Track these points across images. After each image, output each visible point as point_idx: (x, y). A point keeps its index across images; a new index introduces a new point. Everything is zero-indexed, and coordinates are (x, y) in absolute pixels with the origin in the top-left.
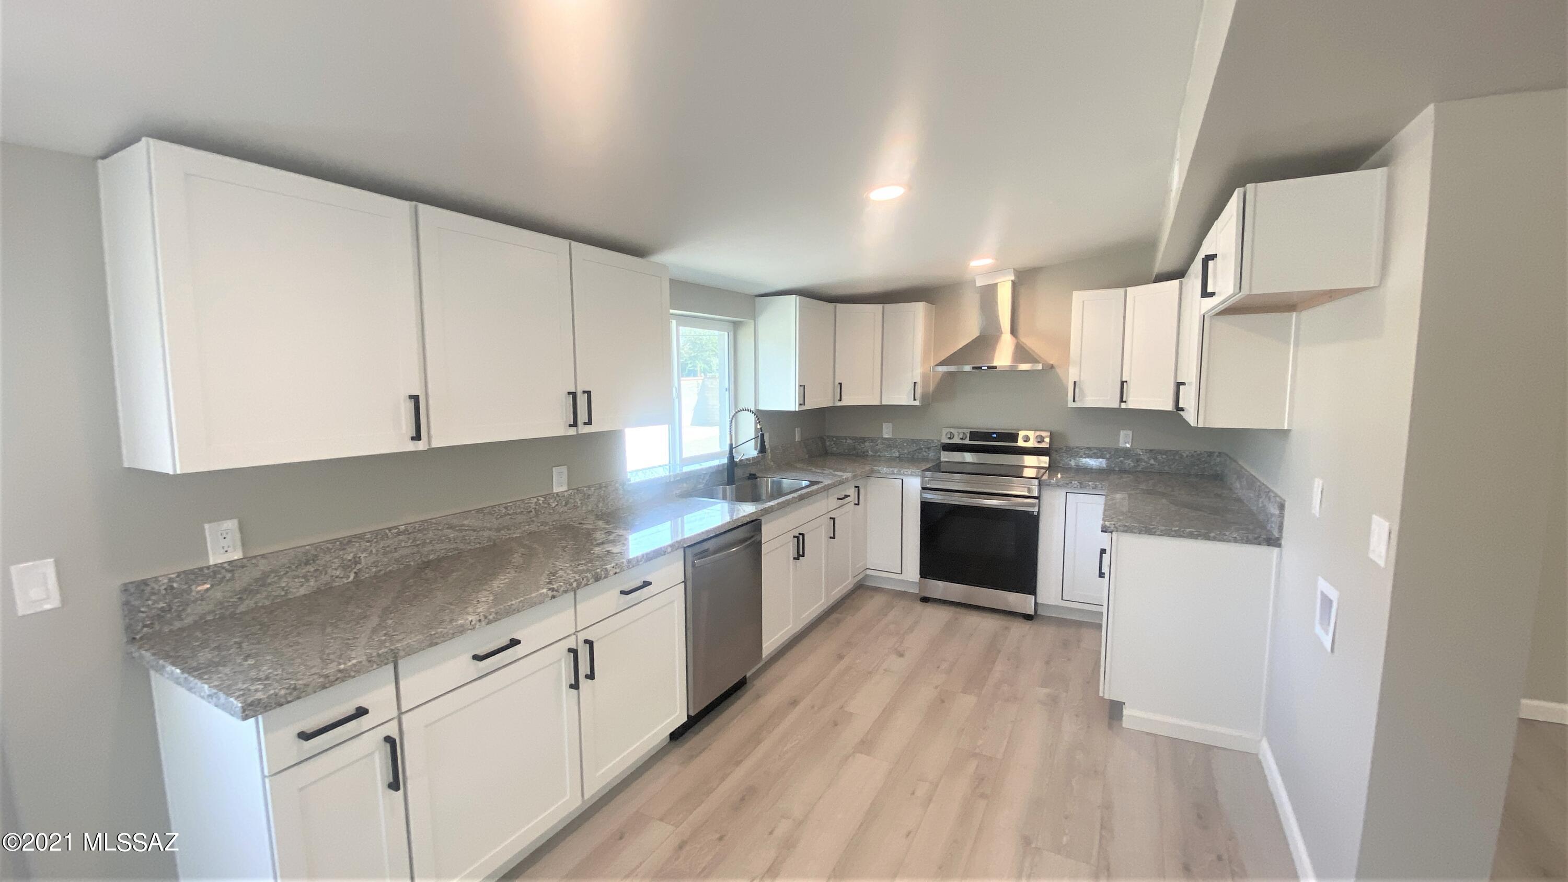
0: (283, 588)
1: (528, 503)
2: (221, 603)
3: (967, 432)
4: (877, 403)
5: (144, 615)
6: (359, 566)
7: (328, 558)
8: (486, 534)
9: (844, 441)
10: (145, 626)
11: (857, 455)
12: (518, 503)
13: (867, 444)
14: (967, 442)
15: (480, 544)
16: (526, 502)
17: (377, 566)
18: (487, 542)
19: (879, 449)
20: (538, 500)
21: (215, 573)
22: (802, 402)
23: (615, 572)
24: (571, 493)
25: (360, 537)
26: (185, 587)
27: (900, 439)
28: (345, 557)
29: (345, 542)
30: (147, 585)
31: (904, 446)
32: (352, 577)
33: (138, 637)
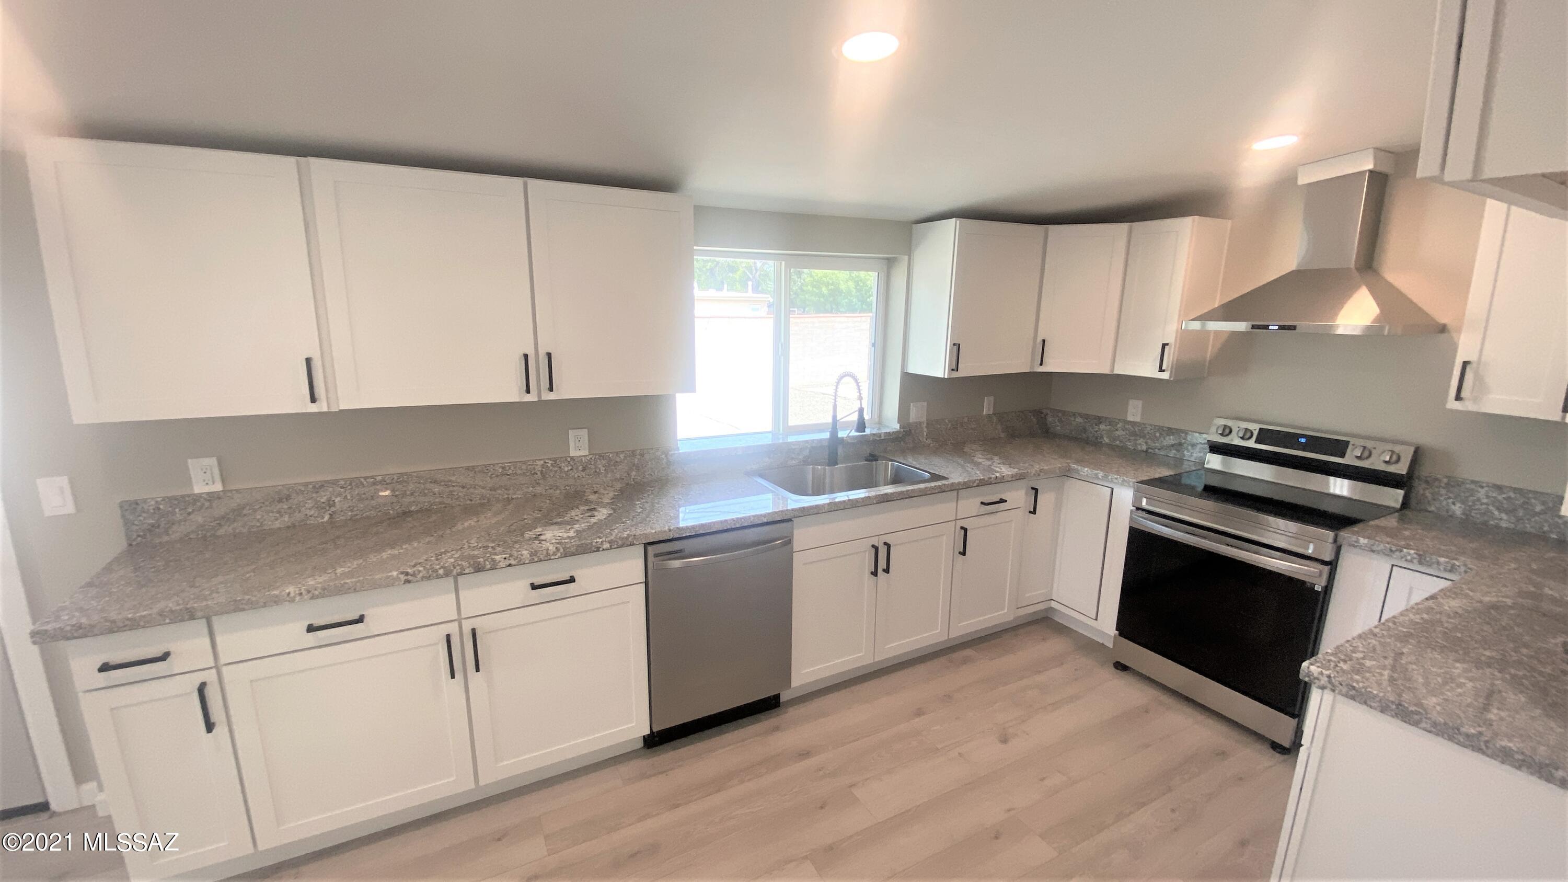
0: (258, 520)
1: (532, 465)
2: (202, 526)
3: (1255, 428)
4: (1106, 370)
5: (137, 528)
6: (333, 509)
7: (301, 498)
8: (479, 491)
9: (1073, 419)
10: (139, 536)
11: (1087, 442)
12: (518, 464)
13: (1102, 427)
14: (1251, 444)
15: (471, 500)
16: (529, 463)
17: (352, 510)
18: (480, 499)
19: (1119, 436)
20: (545, 462)
21: (193, 502)
22: (954, 367)
23: (508, 564)
24: (591, 458)
25: (334, 483)
26: (170, 509)
27: (1151, 425)
28: (318, 499)
29: (317, 486)
30: (137, 504)
31: (1156, 437)
32: (327, 518)
33: (134, 543)
